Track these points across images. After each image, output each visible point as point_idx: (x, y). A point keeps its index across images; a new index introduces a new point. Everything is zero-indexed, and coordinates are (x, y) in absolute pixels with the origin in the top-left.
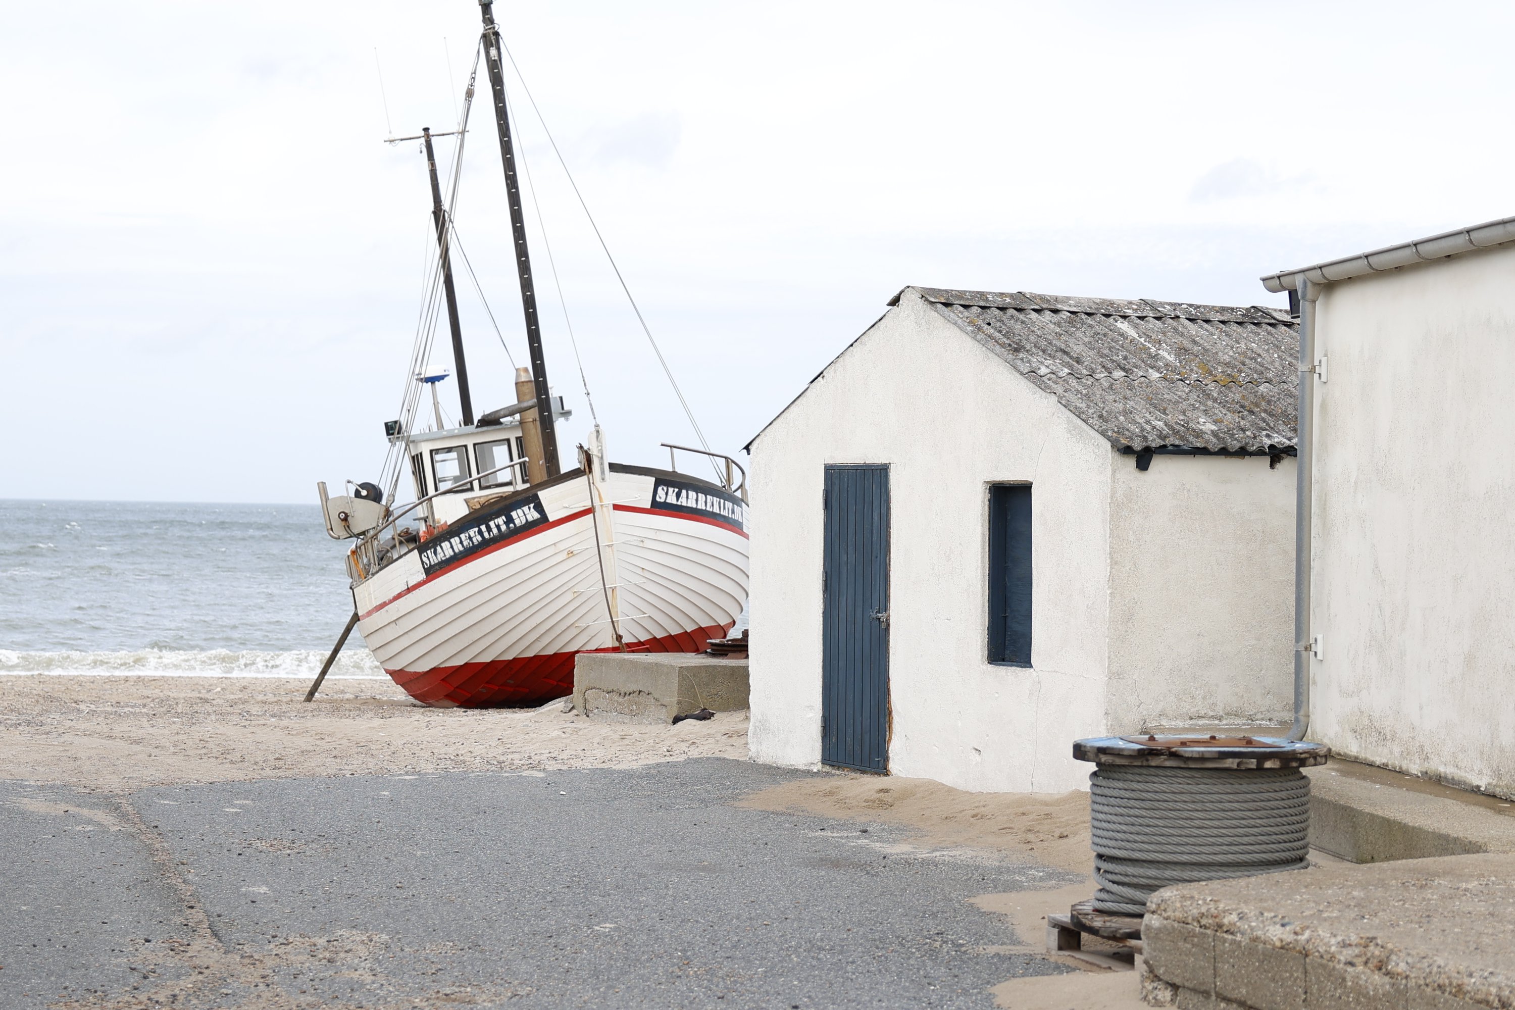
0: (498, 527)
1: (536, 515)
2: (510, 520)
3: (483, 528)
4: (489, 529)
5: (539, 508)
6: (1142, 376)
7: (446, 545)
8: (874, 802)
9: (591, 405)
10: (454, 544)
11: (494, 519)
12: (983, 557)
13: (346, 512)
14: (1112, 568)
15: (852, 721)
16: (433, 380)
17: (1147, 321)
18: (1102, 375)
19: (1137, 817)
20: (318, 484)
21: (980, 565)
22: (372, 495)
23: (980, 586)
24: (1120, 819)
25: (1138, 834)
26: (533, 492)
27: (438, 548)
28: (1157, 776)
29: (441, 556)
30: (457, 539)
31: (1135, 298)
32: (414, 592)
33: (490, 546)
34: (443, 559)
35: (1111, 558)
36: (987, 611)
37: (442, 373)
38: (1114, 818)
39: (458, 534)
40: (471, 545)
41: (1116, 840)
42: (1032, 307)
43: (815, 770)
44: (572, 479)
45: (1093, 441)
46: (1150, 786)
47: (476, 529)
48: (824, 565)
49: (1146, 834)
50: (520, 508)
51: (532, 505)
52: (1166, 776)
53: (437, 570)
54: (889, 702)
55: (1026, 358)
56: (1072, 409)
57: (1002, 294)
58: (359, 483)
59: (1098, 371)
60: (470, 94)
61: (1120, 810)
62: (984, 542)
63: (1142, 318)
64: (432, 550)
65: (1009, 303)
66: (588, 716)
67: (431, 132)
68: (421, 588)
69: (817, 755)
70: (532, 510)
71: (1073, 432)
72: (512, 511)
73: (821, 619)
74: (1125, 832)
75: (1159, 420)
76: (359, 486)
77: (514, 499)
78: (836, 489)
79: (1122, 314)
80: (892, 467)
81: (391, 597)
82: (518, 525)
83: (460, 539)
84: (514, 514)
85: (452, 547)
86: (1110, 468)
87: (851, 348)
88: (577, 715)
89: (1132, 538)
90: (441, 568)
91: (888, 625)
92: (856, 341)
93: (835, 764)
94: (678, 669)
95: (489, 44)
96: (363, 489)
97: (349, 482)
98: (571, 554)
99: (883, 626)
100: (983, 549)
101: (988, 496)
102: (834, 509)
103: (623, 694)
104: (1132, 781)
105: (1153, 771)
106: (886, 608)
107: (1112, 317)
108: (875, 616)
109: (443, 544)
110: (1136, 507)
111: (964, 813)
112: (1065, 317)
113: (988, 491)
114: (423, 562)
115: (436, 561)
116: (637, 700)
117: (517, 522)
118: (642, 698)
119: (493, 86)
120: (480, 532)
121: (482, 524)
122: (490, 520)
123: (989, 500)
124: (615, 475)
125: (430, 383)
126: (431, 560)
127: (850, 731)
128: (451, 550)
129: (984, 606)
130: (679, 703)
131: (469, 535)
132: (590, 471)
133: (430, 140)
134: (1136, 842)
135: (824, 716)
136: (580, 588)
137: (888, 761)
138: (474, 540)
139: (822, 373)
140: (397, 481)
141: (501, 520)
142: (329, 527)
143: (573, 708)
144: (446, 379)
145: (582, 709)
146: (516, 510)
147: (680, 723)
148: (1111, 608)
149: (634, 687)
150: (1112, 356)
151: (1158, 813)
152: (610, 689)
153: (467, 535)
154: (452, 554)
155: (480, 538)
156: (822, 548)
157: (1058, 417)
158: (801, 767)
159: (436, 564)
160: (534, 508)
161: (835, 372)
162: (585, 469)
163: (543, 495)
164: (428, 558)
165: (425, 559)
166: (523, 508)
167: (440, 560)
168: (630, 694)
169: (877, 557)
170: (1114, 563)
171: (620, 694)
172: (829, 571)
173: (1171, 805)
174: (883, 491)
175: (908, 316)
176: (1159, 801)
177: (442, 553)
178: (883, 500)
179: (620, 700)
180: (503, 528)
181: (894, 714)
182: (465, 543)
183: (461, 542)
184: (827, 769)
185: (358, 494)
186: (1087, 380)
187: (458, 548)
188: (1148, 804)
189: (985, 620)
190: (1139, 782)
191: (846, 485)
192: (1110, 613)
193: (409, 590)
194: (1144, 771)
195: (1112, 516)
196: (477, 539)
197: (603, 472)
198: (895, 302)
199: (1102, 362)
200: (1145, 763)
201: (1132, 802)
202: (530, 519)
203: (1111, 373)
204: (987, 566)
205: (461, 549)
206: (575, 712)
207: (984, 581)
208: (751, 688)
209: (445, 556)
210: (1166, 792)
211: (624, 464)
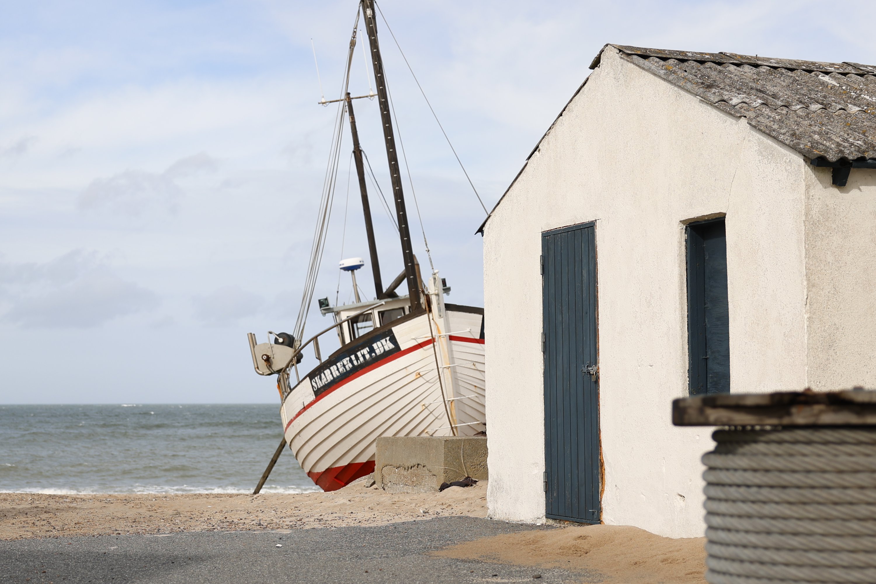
0: (363, 356)
1: (392, 346)
2: (372, 350)
3: (353, 357)
4: (357, 358)
5: (393, 340)
6: (840, 109)
7: (327, 372)
8: (570, 549)
9: (430, 259)
10: (333, 371)
11: (359, 350)
12: (681, 298)
13: (268, 354)
14: (809, 291)
15: (570, 474)
16: (352, 269)
17: (849, 77)
18: (798, 107)
19: (774, 518)
20: (248, 334)
21: (678, 306)
22: (287, 341)
23: (678, 328)
24: (745, 524)
25: (778, 549)
26: (388, 328)
27: (323, 375)
28: (809, 443)
29: (324, 381)
30: (335, 367)
31: (839, 61)
32: (308, 410)
33: (358, 371)
34: (326, 383)
35: (808, 280)
36: (687, 354)
37: (358, 263)
38: (735, 523)
39: (335, 364)
40: (345, 371)
41: (742, 561)
42: (731, 62)
43: (538, 524)
44: (417, 316)
45: (785, 158)
46: (797, 462)
47: (348, 359)
48: (543, 328)
49: (792, 550)
50: (379, 341)
51: (388, 338)
52: (826, 443)
53: (323, 392)
54: (601, 454)
55: (719, 92)
56: (762, 128)
57: (701, 53)
58: (277, 333)
59: (794, 104)
60: (353, 44)
61: (746, 508)
62: (682, 283)
63: (845, 74)
64: (319, 377)
65: (708, 58)
66: (384, 489)
67: (351, 96)
68: (313, 406)
69: (542, 510)
70: (388, 342)
71: (764, 153)
72: (373, 343)
73: (542, 379)
74: (755, 547)
75: (858, 140)
76: (277, 335)
77: (375, 334)
78: (552, 253)
79: (823, 70)
80: (598, 224)
81: (294, 415)
82: (378, 354)
83: (337, 366)
84: (375, 346)
85: (332, 373)
86: (803, 184)
87: (561, 117)
88: (376, 489)
89: (830, 259)
90: (325, 390)
91: (598, 378)
92: (564, 110)
93: (556, 517)
94: (443, 442)
95: (365, 6)
96: (280, 337)
97: (271, 333)
98: (419, 375)
99: (593, 379)
100: (682, 290)
101: (684, 236)
102: (550, 273)
103: (407, 468)
104: (765, 455)
105: (800, 434)
106: (595, 362)
107: (813, 73)
108: (585, 371)
109: (325, 372)
110: (834, 226)
111: (654, 558)
112: (765, 71)
113: (684, 231)
114: (313, 386)
115: (322, 385)
116: (416, 471)
117: (378, 352)
118: (420, 471)
119: (369, 37)
120: (351, 361)
121: (352, 355)
122: (358, 351)
123: (686, 241)
124: (450, 312)
125: (350, 272)
126: (318, 384)
127: (568, 484)
128: (331, 376)
129: (683, 348)
130: (445, 472)
131: (343, 363)
132: (430, 311)
133: (351, 101)
134: (774, 563)
135: (546, 472)
136: (426, 402)
137: (601, 512)
138: (347, 367)
139: (537, 147)
140: (303, 330)
141: (365, 351)
142: (256, 367)
143: (374, 483)
144: (362, 268)
145: (380, 484)
146: (376, 342)
147: (446, 490)
148: (810, 334)
149: (414, 462)
150: (811, 94)
151: (812, 511)
152: (398, 465)
153: (342, 363)
154: (332, 378)
155: (351, 365)
156: (542, 312)
157: (749, 141)
158: (529, 521)
159: (321, 387)
160: (389, 340)
161: (549, 143)
162: (426, 308)
163: (395, 330)
164: (316, 383)
165: (314, 384)
166: (381, 341)
167: (324, 384)
168: (411, 467)
169: (587, 313)
170: (811, 285)
171: (405, 469)
172: (548, 335)
173: (836, 494)
174: (590, 248)
175: (608, 74)
176: (813, 487)
177: (325, 379)
178: (590, 256)
179: (405, 473)
180: (368, 356)
181: (606, 466)
182: (341, 370)
183: (338, 369)
184: (551, 522)
185: (276, 342)
186: (782, 110)
187: (336, 374)
188: (792, 495)
189: (684, 362)
190: (777, 455)
191: (560, 248)
192: (809, 339)
193: (305, 409)
194: (786, 436)
195: (807, 235)
196: (349, 366)
197: (439, 310)
198: (596, 64)
199: (799, 98)
200: (786, 421)
201: (766, 493)
202: (387, 349)
203: (808, 106)
204: (686, 307)
205: (338, 374)
206: (375, 486)
207: (683, 322)
208: (489, 451)
209: (327, 380)
210: (824, 471)
211: (458, 304)
